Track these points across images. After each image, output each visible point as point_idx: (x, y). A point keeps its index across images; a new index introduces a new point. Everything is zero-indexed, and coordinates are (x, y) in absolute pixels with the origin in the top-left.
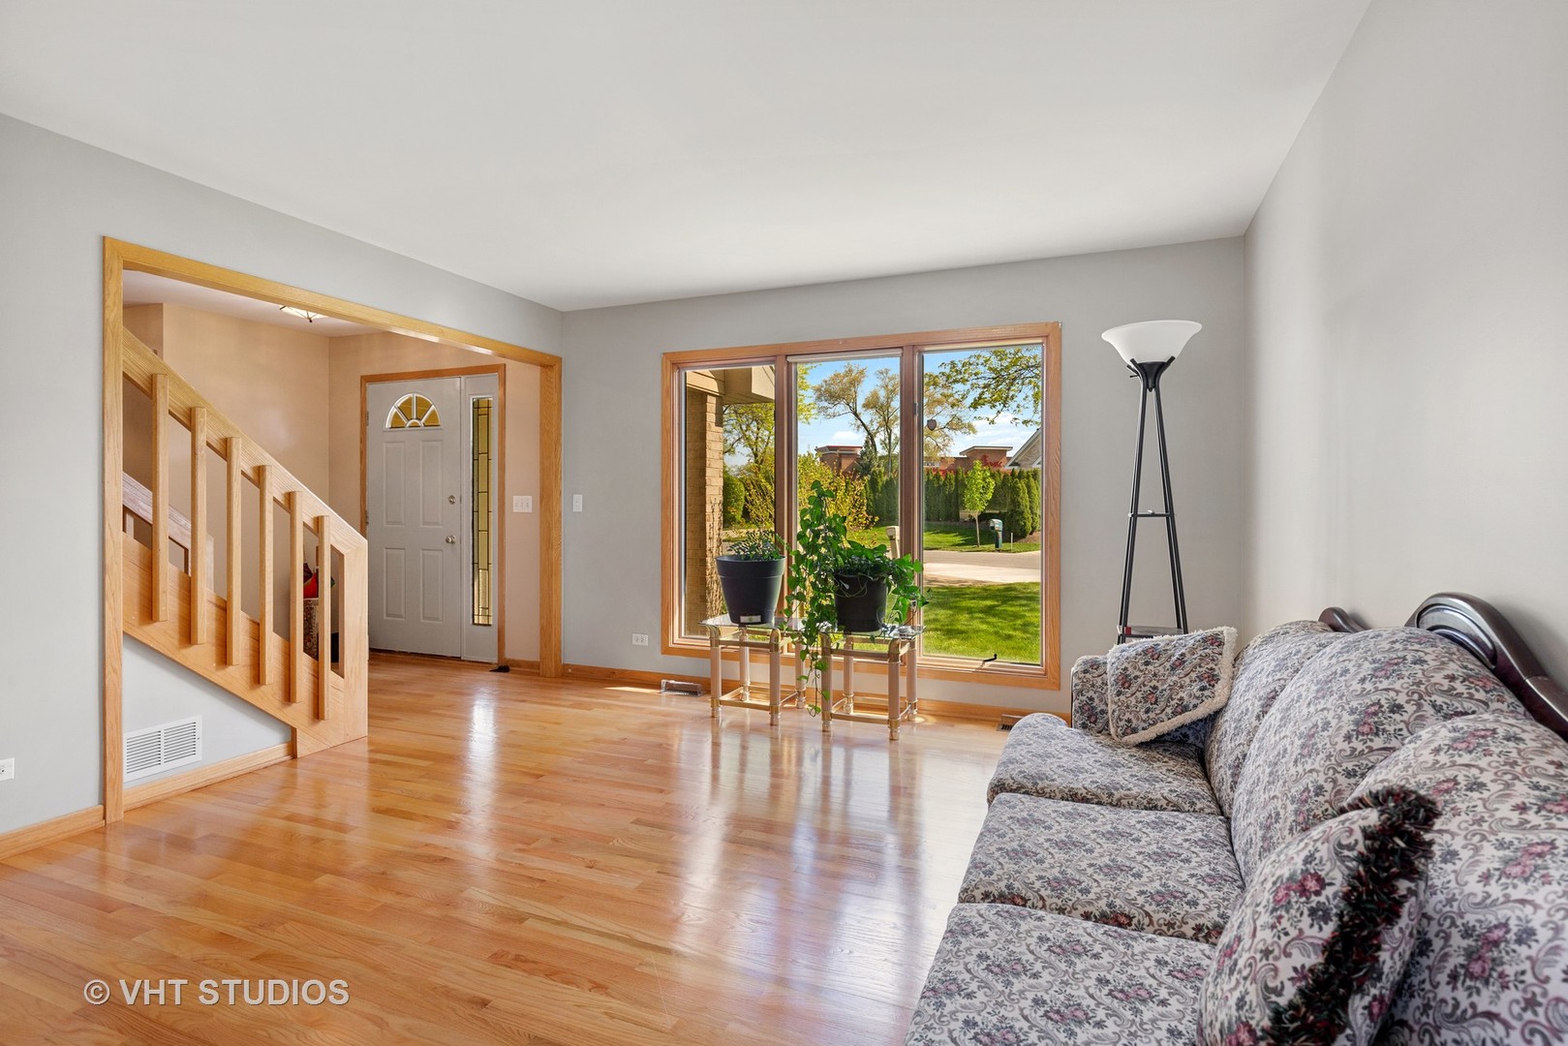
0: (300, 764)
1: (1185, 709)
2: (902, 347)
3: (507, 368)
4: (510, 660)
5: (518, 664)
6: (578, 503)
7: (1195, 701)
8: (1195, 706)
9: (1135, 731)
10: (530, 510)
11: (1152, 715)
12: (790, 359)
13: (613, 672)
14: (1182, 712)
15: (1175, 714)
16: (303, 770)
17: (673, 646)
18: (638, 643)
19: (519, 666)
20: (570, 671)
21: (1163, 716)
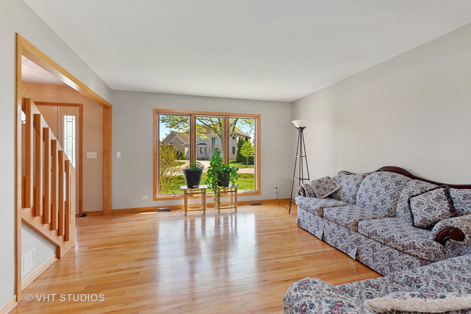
0: (61, 260)
1: (333, 190)
2: (226, 116)
3: (83, 105)
4: (85, 212)
5: (90, 213)
6: (119, 155)
7: (335, 188)
8: (335, 189)
9: (324, 195)
10: (96, 157)
11: (327, 192)
12: (195, 115)
13: (134, 209)
14: (332, 190)
15: (331, 191)
16: (62, 262)
17: (157, 198)
18: (144, 199)
19: (91, 213)
20: (115, 211)
21: (329, 191)
